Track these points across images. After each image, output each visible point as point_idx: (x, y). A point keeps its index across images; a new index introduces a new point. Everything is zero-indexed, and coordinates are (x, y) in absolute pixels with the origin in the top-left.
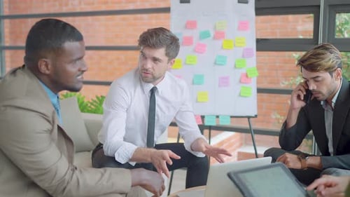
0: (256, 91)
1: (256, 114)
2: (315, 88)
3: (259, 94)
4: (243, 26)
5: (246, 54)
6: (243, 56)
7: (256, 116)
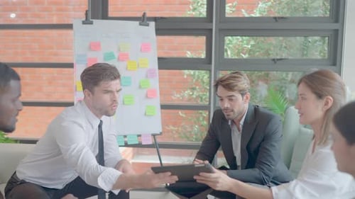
0: (159, 107)
1: (161, 131)
2: (229, 106)
3: (163, 110)
4: (145, 48)
5: (150, 74)
6: (147, 77)
7: (161, 133)
